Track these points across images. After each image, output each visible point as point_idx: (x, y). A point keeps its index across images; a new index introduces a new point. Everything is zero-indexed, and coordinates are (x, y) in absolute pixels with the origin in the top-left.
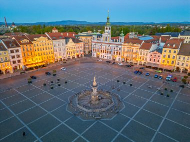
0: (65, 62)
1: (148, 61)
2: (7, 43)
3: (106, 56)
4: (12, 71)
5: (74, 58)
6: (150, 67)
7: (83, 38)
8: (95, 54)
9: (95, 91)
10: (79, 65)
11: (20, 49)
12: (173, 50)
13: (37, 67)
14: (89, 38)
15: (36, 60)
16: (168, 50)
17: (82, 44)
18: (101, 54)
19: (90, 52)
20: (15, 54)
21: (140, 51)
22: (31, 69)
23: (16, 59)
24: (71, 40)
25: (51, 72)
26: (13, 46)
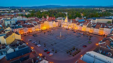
0: (52, 29)
1: (79, 29)
2: (38, 23)
3: (66, 27)
4: (38, 31)
5: (55, 27)
6: (79, 31)
7: (58, 20)
8: (62, 26)
9: (61, 35)
10: (57, 30)
11: (41, 25)
12: (85, 26)
13: (44, 30)
14: (60, 20)
15: (44, 28)
16: (84, 26)
17: (58, 23)
18: (64, 26)
19: (61, 25)
20: (39, 26)
21: (76, 26)
22: (43, 30)
23: (40, 28)
24: (54, 22)
25: (49, 31)
26: (39, 24)
